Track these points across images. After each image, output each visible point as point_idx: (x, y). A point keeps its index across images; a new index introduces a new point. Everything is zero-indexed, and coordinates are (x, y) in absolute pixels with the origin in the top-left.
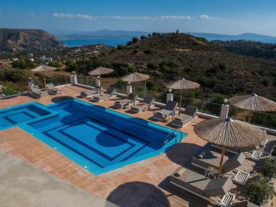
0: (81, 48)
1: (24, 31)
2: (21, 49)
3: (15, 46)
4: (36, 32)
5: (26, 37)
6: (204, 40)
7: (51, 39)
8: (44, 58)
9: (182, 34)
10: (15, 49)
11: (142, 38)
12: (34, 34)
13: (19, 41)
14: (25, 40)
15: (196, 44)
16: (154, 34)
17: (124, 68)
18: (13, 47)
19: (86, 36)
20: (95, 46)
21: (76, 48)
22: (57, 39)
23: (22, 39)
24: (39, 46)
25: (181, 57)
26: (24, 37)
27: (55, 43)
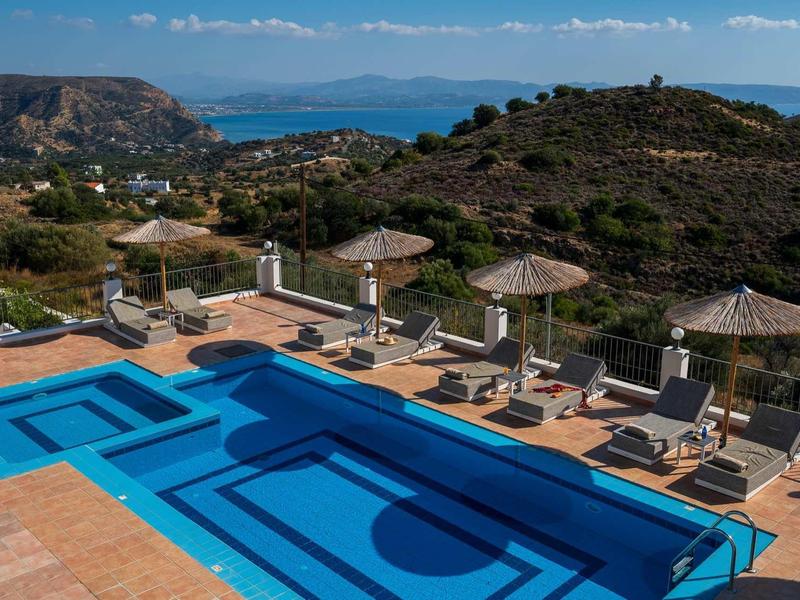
0: (276, 145)
1: (75, 82)
2: (63, 147)
3: (41, 136)
4: (119, 88)
5: (81, 106)
6: (765, 114)
7: (167, 113)
8: (140, 180)
9: (675, 92)
10: (39, 149)
11: (514, 105)
12: (111, 95)
13: (57, 121)
14: (78, 118)
15: (732, 130)
16: (561, 91)
17: (440, 223)
18: (36, 140)
19: (296, 100)
20: (329, 136)
21: (259, 145)
22: (191, 112)
23: (67, 112)
24: (122, 137)
25: (671, 183)
26: (75, 104)
27: (180, 125)
